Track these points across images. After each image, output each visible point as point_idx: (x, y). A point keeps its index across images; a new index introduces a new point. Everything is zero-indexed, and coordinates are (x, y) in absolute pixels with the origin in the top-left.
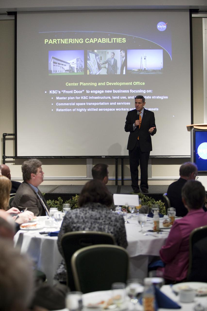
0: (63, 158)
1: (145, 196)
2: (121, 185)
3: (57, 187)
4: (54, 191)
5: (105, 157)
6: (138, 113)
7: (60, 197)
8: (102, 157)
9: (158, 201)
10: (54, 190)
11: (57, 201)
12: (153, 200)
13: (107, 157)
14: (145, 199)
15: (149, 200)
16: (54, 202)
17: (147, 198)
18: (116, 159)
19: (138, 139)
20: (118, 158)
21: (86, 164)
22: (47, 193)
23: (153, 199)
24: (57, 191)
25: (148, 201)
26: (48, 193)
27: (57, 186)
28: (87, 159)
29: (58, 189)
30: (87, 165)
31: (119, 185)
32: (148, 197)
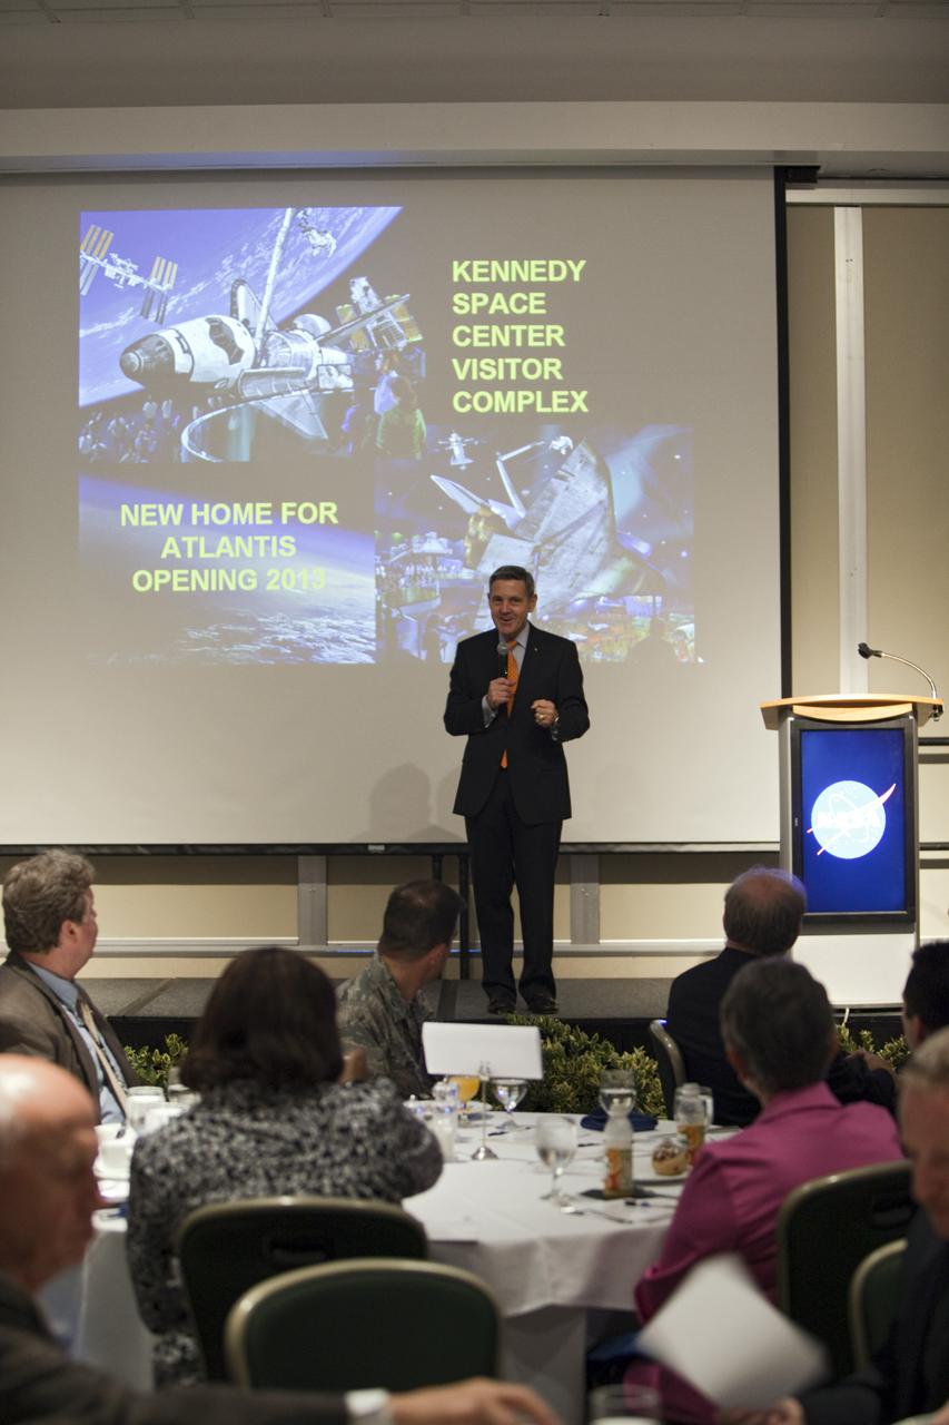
0: (190, 852)
1: (567, 1027)
2: (458, 977)
3: (163, 990)
4: (147, 1007)
5: (382, 848)
6: (502, 647)
7: (175, 1036)
8: (371, 848)
9: (631, 1052)
10: (148, 1001)
11: (161, 1054)
12: (606, 1049)
13: (393, 849)
14: (567, 1044)
15: (588, 1048)
16: (149, 1060)
17: (578, 1038)
18: (434, 861)
19: (504, 764)
20: (442, 855)
21: (295, 882)
22: (114, 1014)
23: (605, 1042)
24: (163, 1007)
25: (582, 1052)
26: (122, 1015)
27: (162, 984)
28: (301, 858)
29: (163, 997)
30: (300, 885)
31: (451, 978)
32: (584, 1036)
